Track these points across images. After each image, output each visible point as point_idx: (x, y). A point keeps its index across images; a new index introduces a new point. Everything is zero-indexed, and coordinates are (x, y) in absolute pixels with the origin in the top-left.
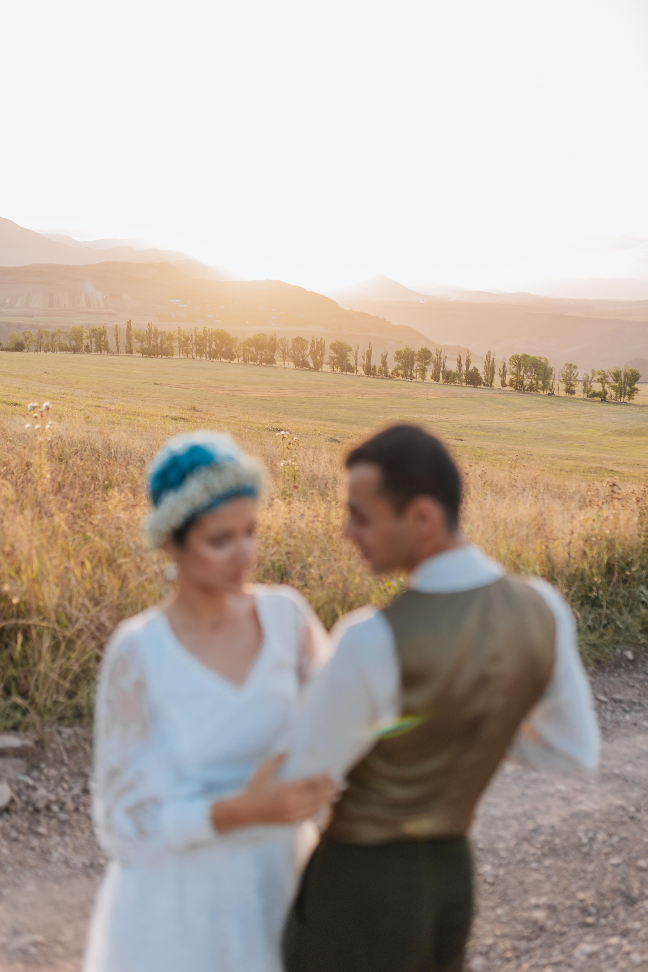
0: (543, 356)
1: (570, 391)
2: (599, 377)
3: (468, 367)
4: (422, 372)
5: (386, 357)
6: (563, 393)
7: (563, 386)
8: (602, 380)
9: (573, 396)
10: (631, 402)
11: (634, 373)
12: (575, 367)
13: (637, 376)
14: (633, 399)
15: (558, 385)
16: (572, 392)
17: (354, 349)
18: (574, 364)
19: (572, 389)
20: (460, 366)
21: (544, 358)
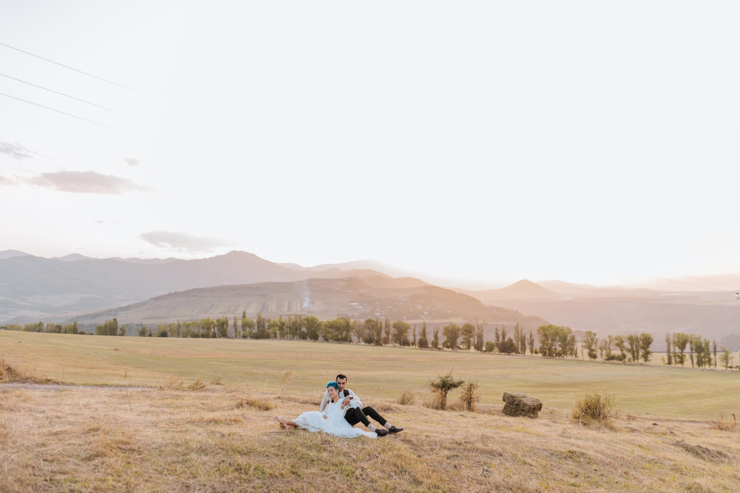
0: (566, 326)
1: (593, 356)
2: (617, 342)
3: (504, 338)
4: (467, 344)
5: (437, 332)
6: (587, 358)
7: (586, 351)
8: (620, 345)
9: (596, 360)
10: (648, 363)
11: (646, 337)
12: (595, 334)
13: (650, 340)
14: (650, 361)
15: (582, 351)
16: (595, 357)
17: (412, 327)
18: (594, 332)
19: (594, 354)
20: (498, 337)
21: (567, 328)
